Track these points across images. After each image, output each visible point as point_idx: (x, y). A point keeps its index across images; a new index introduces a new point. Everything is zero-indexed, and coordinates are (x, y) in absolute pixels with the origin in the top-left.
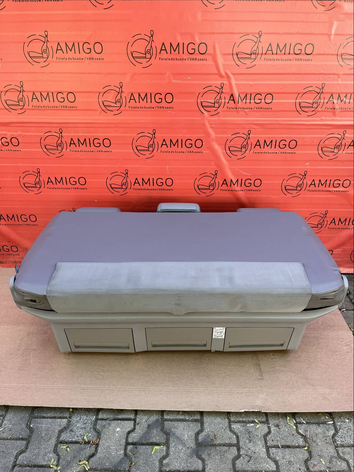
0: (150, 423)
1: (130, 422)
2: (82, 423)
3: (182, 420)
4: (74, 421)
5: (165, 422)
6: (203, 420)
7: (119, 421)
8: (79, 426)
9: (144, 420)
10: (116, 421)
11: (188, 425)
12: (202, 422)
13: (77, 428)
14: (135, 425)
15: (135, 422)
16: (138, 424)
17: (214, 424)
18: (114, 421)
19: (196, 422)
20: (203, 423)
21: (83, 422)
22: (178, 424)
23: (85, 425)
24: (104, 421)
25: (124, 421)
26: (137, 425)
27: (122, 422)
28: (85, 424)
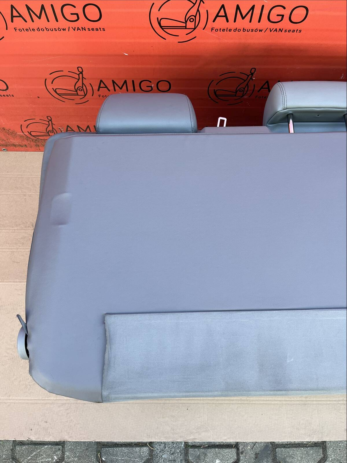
0: (258, 451)
1: (231, 450)
2: (168, 453)
3: (298, 445)
4: (157, 449)
5: (277, 450)
6: (326, 444)
7: (217, 449)
8: (166, 457)
9: (249, 447)
10: (213, 450)
11: (307, 452)
12: (324, 446)
13: (164, 461)
14: (238, 454)
15: (238, 449)
16: (242, 453)
17: (340, 449)
18: (209, 450)
19: (317, 447)
20: (326, 447)
21: (169, 451)
22: (294, 451)
23: (172, 456)
24: (196, 450)
25: (224, 449)
26: (241, 455)
27: (221, 450)
28: (172, 454)
